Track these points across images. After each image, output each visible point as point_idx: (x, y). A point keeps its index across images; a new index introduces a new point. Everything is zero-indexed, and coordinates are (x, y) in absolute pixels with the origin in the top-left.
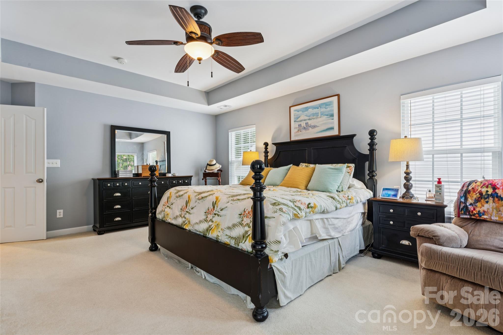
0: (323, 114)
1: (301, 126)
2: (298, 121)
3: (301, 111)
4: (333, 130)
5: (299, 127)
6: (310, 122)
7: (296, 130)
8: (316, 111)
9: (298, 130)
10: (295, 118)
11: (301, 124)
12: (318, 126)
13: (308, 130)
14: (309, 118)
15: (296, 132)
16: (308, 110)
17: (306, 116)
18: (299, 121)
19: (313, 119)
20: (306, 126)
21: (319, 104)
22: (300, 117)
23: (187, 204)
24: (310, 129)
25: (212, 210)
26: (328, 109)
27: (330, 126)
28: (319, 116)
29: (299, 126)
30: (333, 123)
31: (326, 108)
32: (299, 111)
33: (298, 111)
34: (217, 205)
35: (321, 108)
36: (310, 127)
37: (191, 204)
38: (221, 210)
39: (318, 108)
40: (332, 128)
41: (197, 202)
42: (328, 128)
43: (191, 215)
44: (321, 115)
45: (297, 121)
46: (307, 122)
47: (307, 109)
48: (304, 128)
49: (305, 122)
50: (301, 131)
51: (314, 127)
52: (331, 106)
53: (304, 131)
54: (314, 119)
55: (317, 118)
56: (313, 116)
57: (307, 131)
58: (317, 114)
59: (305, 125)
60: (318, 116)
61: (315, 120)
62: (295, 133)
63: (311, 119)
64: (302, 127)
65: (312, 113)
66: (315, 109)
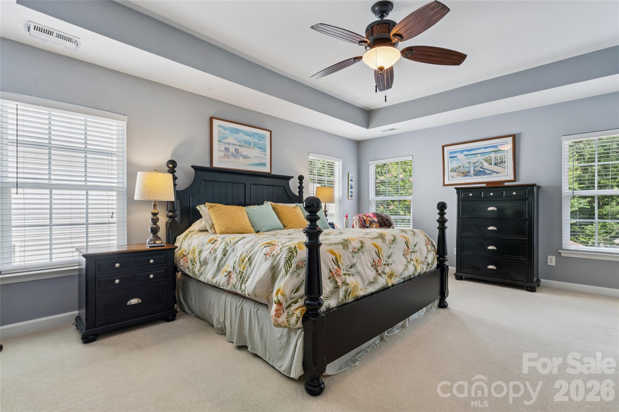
0: (255, 146)
1: (229, 151)
2: (224, 143)
3: (229, 130)
4: (265, 166)
5: (226, 151)
6: (240, 149)
7: (222, 154)
8: (247, 138)
9: (225, 155)
10: (219, 137)
11: (228, 148)
12: (250, 158)
13: (239, 158)
14: (239, 144)
15: (221, 157)
16: (238, 134)
17: (236, 139)
18: (226, 143)
19: (244, 147)
20: (235, 153)
21: (252, 132)
22: (227, 138)
23: (379, 255)
24: (241, 158)
25: (408, 250)
26: (261, 142)
27: (262, 161)
28: (252, 146)
29: (225, 149)
30: (265, 159)
31: (259, 140)
32: (227, 130)
33: (225, 130)
34: (409, 243)
35: (253, 137)
36: (241, 155)
37: (385, 253)
38: (414, 247)
39: (251, 137)
40: (264, 164)
41: (392, 248)
42: (261, 163)
43: (392, 265)
44: (254, 146)
45: (222, 141)
46: (237, 148)
47: (237, 131)
48: (234, 155)
49: (234, 147)
50: (228, 157)
51: (246, 157)
52: (264, 140)
53: (232, 159)
54: (246, 147)
55: (250, 148)
56: (245, 144)
57: (238, 160)
58: (249, 143)
59: (234, 151)
60: (250, 146)
61: (247, 149)
62: (219, 158)
63: (242, 147)
64: (230, 153)
65: (244, 139)
66: (248, 136)
